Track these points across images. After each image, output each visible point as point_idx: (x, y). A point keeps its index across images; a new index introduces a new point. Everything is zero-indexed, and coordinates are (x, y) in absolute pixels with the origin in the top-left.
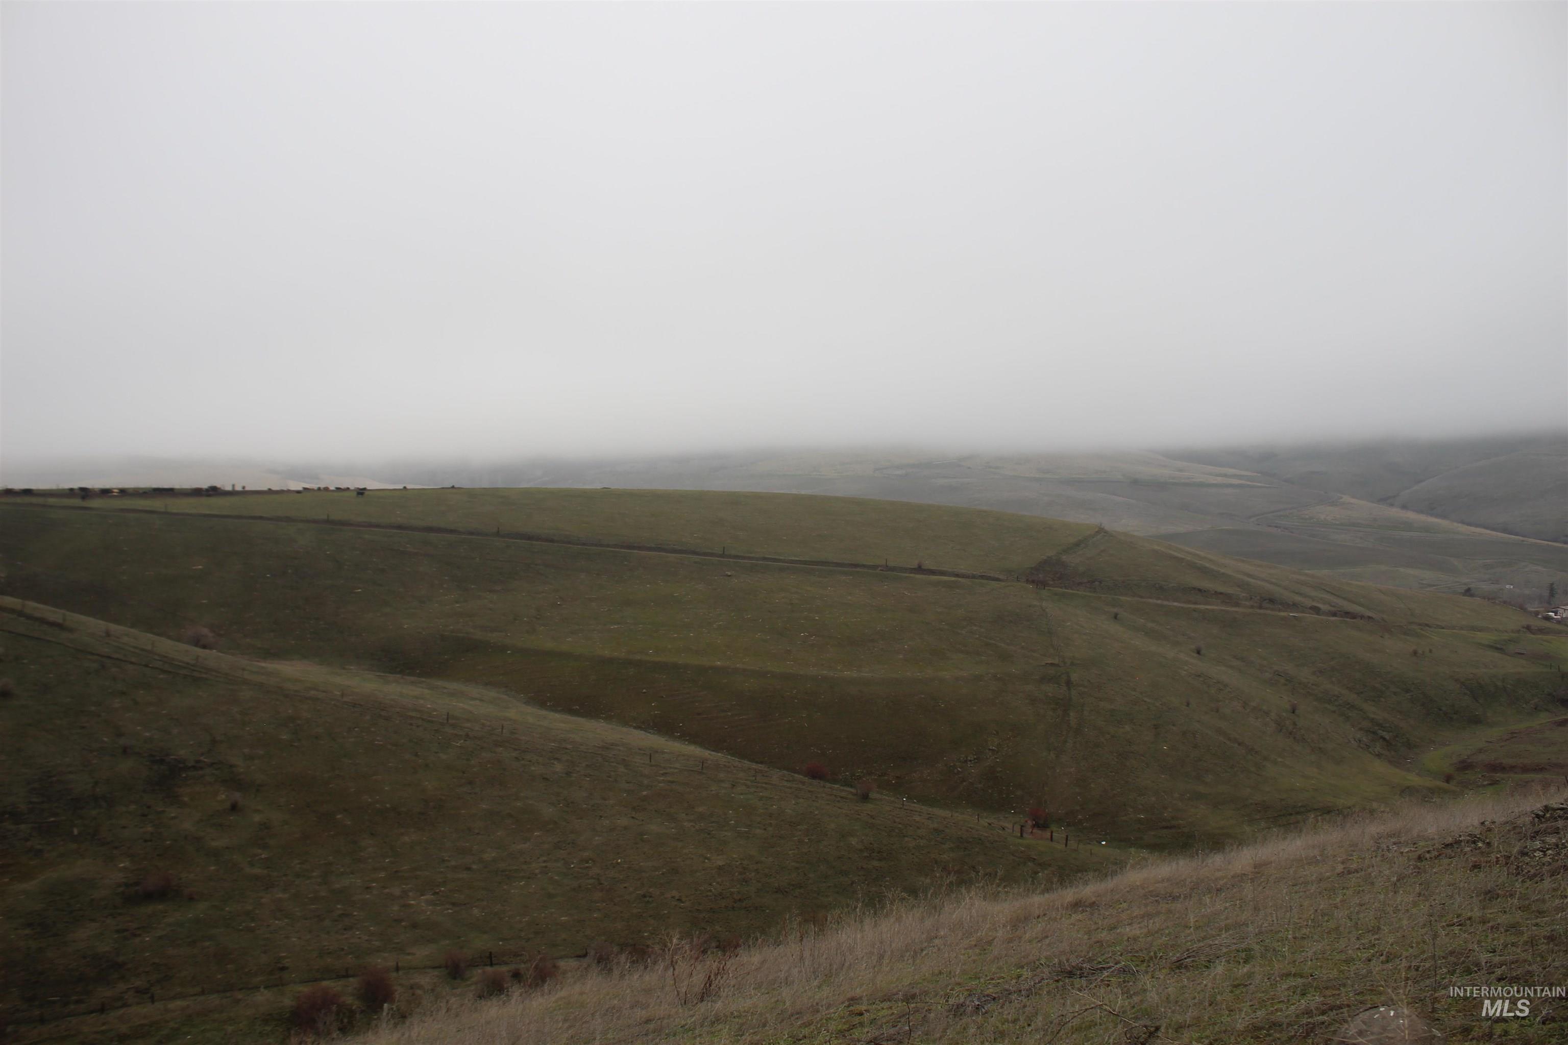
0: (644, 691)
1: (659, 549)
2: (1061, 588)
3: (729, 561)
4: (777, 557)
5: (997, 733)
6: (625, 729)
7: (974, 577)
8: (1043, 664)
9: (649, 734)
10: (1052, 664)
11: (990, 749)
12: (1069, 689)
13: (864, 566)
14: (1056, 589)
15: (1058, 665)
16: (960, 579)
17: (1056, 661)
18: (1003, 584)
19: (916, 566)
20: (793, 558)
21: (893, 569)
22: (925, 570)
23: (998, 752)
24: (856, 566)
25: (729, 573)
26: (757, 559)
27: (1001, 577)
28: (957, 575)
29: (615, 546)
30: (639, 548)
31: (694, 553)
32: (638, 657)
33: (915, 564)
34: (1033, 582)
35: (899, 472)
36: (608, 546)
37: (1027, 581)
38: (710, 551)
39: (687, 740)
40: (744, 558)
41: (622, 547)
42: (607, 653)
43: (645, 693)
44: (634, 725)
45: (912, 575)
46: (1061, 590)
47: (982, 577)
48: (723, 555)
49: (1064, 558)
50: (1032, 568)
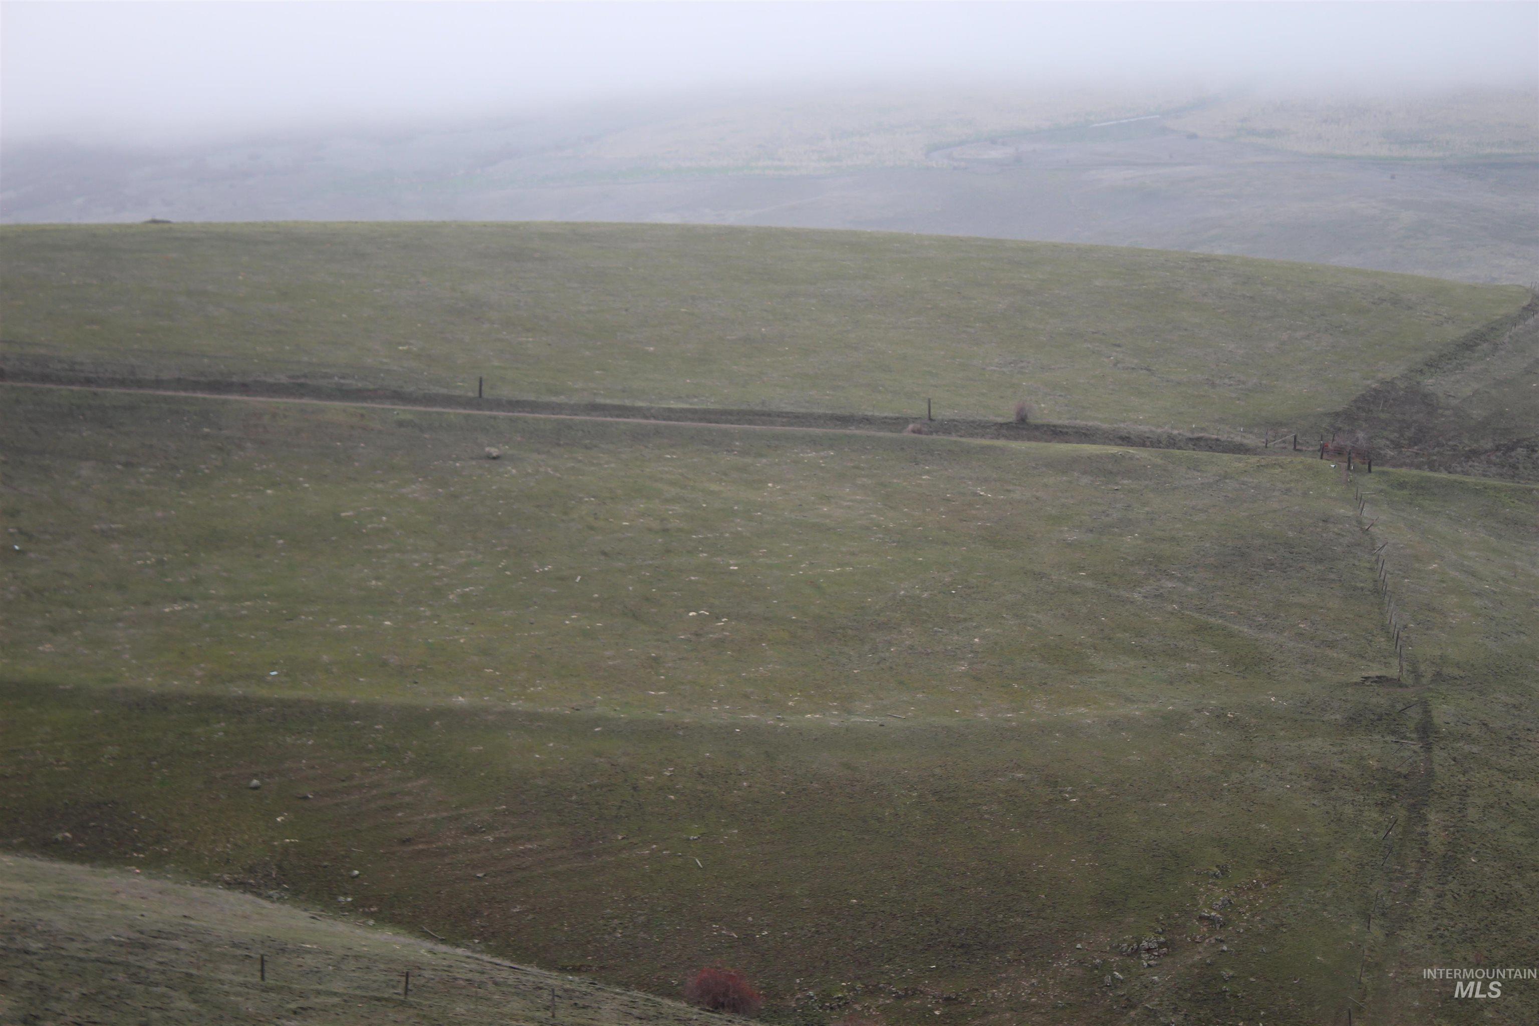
0: (255, 782)
1: (298, 388)
2: (1419, 467)
3: (495, 418)
4: (628, 403)
5: (1224, 871)
6: (197, 892)
7: (1172, 442)
8: (1357, 679)
9: (266, 904)
10: (1380, 680)
11: (1202, 918)
12: (1428, 748)
13: (867, 421)
14: (1404, 470)
15: (1396, 683)
16: (1132, 450)
17: (1393, 672)
18: (1253, 459)
19: (1012, 418)
20: (674, 405)
21: (949, 427)
22: (1037, 427)
23: (1223, 925)
24: (844, 420)
25: (494, 451)
26: (574, 409)
27: (1250, 440)
28: (1125, 440)
29: (179, 383)
30: (245, 388)
31: (398, 396)
32: (237, 690)
33: (1008, 414)
34: (1339, 452)
35: (995, 154)
36: (158, 383)
37: (1323, 451)
38: (443, 391)
39: (371, 915)
40: (534, 407)
41: (196, 386)
42: (151, 682)
43: (256, 788)
44: (226, 877)
45: (1000, 443)
46: (1415, 472)
47: (1197, 443)
48: (478, 402)
49: (1429, 383)
50: (1337, 414)
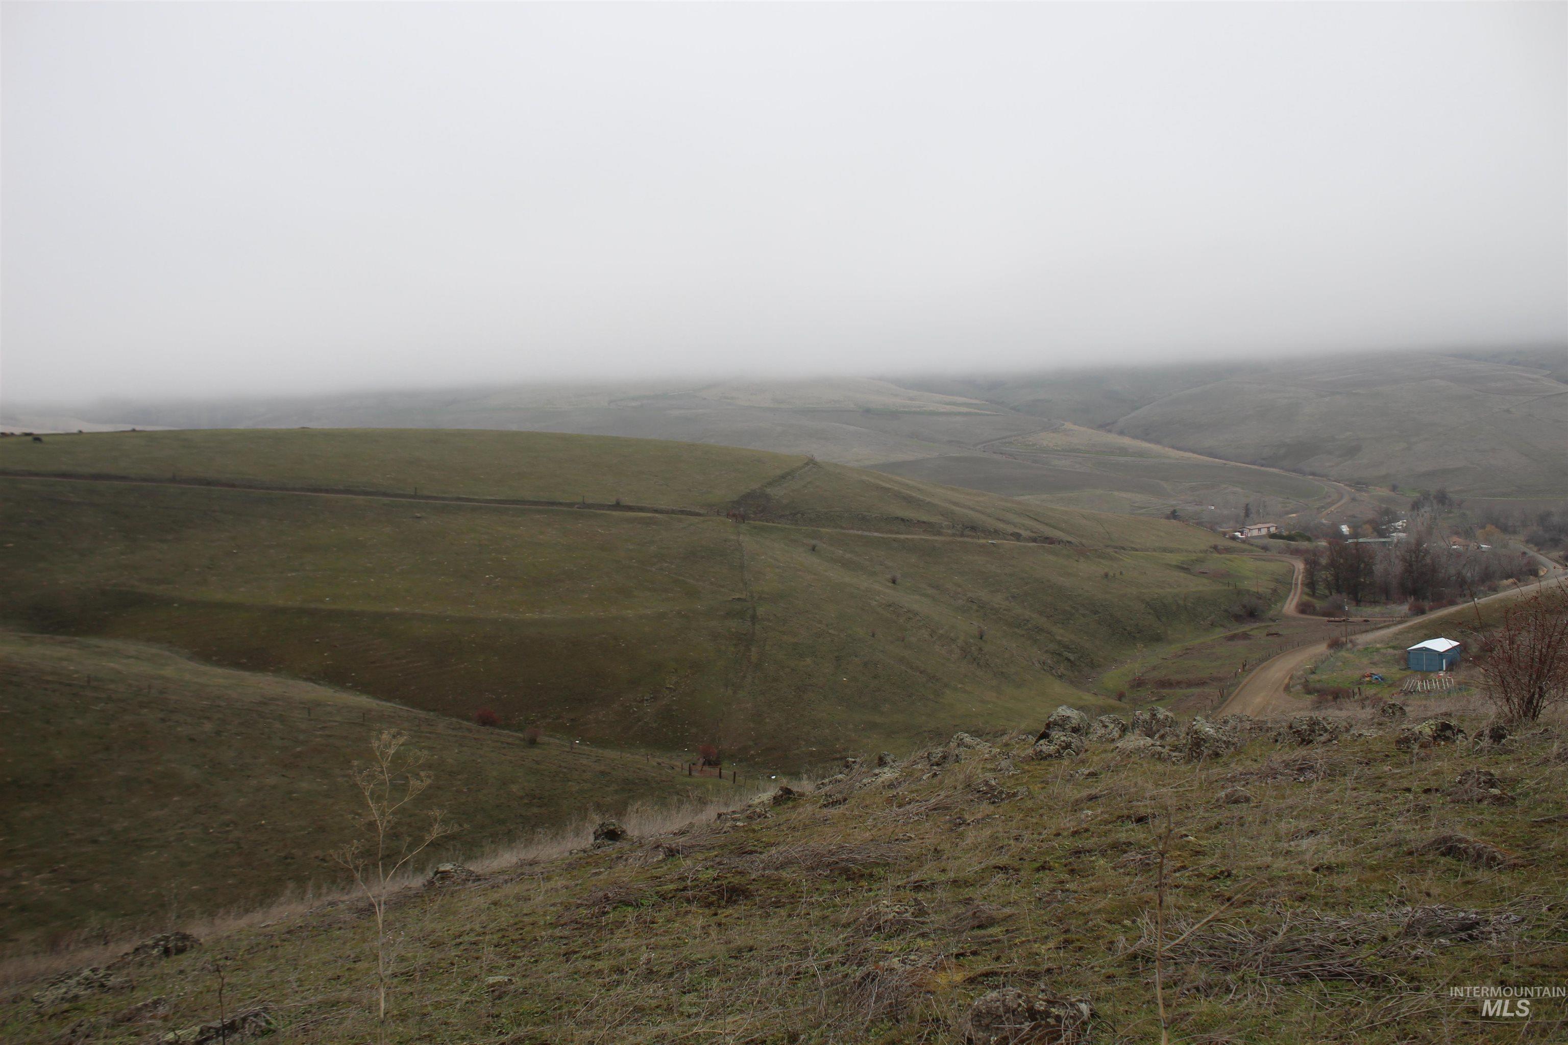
0: (317, 640)
1: (347, 491)
2: (762, 521)
3: (420, 503)
4: (471, 497)
5: (676, 670)
6: (291, 682)
7: (673, 512)
8: (730, 599)
9: (317, 686)
10: (739, 599)
11: (667, 688)
12: (754, 624)
13: (561, 504)
14: (757, 522)
15: (745, 600)
16: (657, 515)
17: (743, 597)
18: (701, 518)
19: (614, 503)
20: (489, 498)
21: (590, 506)
22: (623, 506)
23: (674, 691)
24: (553, 504)
25: (419, 515)
26: (452, 499)
27: (702, 511)
28: (656, 511)
29: (302, 489)
30: (327, 491)
31: (385, 494)
32: (312, 605)
33: (613, 501)
34: (734, 516)
35: (634, 404)
36: (294, 489)
37: (728, 516)
38: (402, 492)
39: (359, 690)
40: (436, 498)
41: (309, 490)
42: (281, 603)
43: (318, 643)
44: (304, 676)
45: (608, 512)
46: (761, 523)
47: (682, 512)
48: (415, 496)
49: (768, 490)
50: (734, 502)
